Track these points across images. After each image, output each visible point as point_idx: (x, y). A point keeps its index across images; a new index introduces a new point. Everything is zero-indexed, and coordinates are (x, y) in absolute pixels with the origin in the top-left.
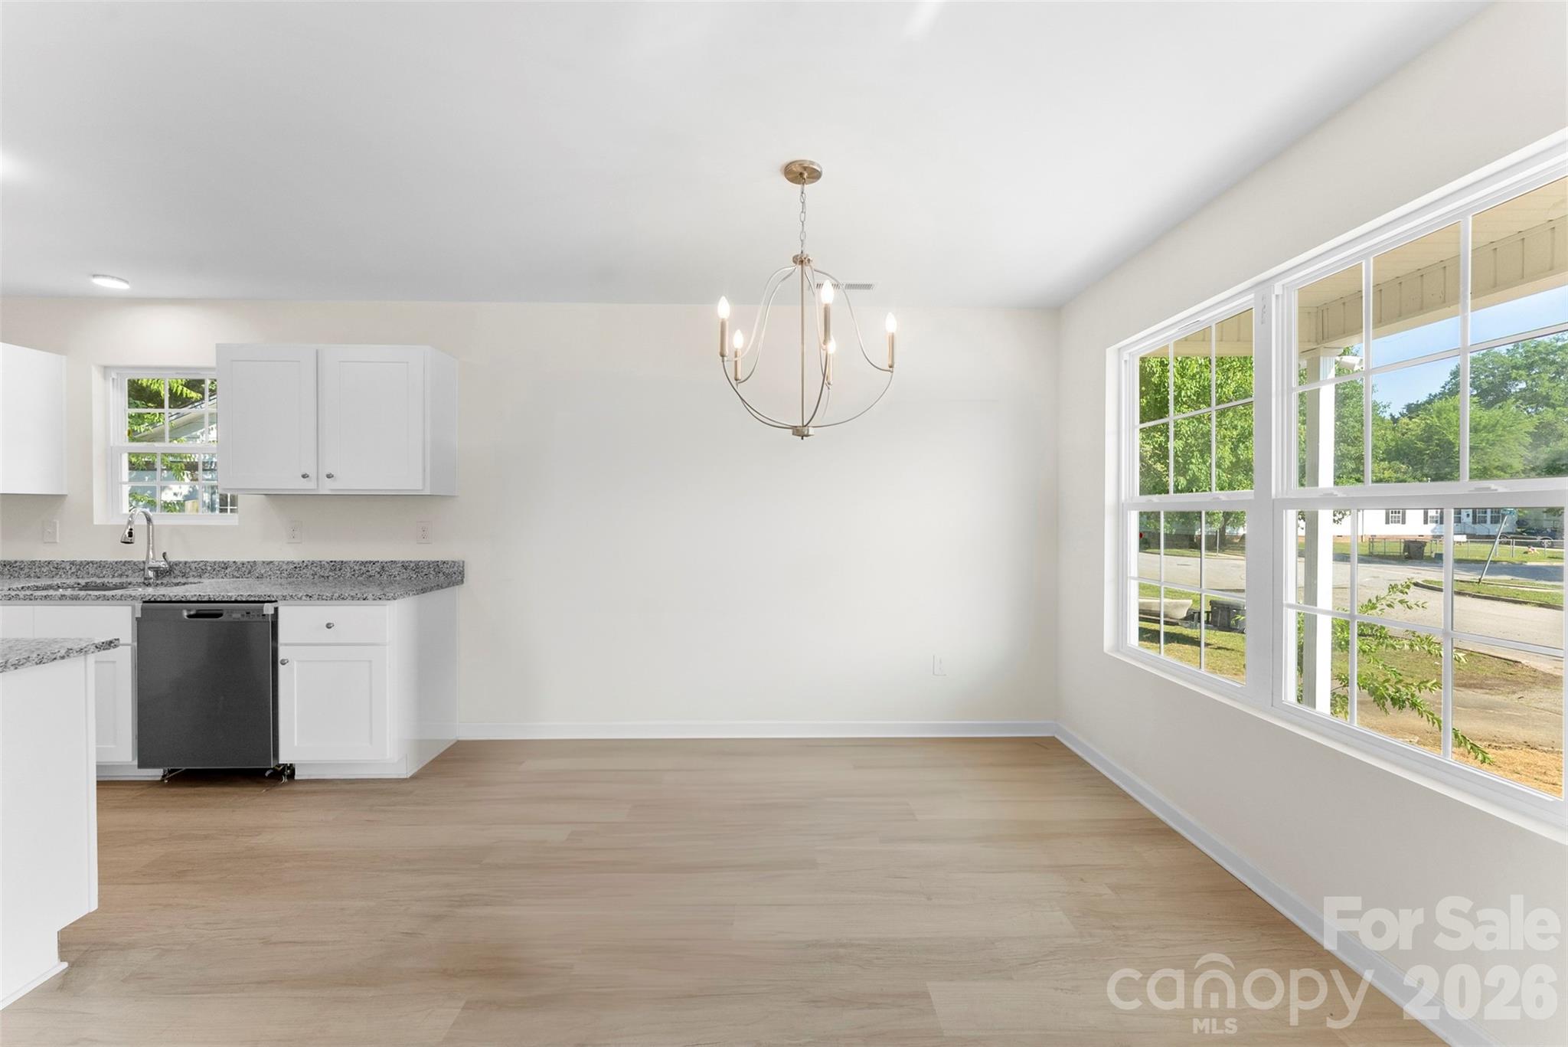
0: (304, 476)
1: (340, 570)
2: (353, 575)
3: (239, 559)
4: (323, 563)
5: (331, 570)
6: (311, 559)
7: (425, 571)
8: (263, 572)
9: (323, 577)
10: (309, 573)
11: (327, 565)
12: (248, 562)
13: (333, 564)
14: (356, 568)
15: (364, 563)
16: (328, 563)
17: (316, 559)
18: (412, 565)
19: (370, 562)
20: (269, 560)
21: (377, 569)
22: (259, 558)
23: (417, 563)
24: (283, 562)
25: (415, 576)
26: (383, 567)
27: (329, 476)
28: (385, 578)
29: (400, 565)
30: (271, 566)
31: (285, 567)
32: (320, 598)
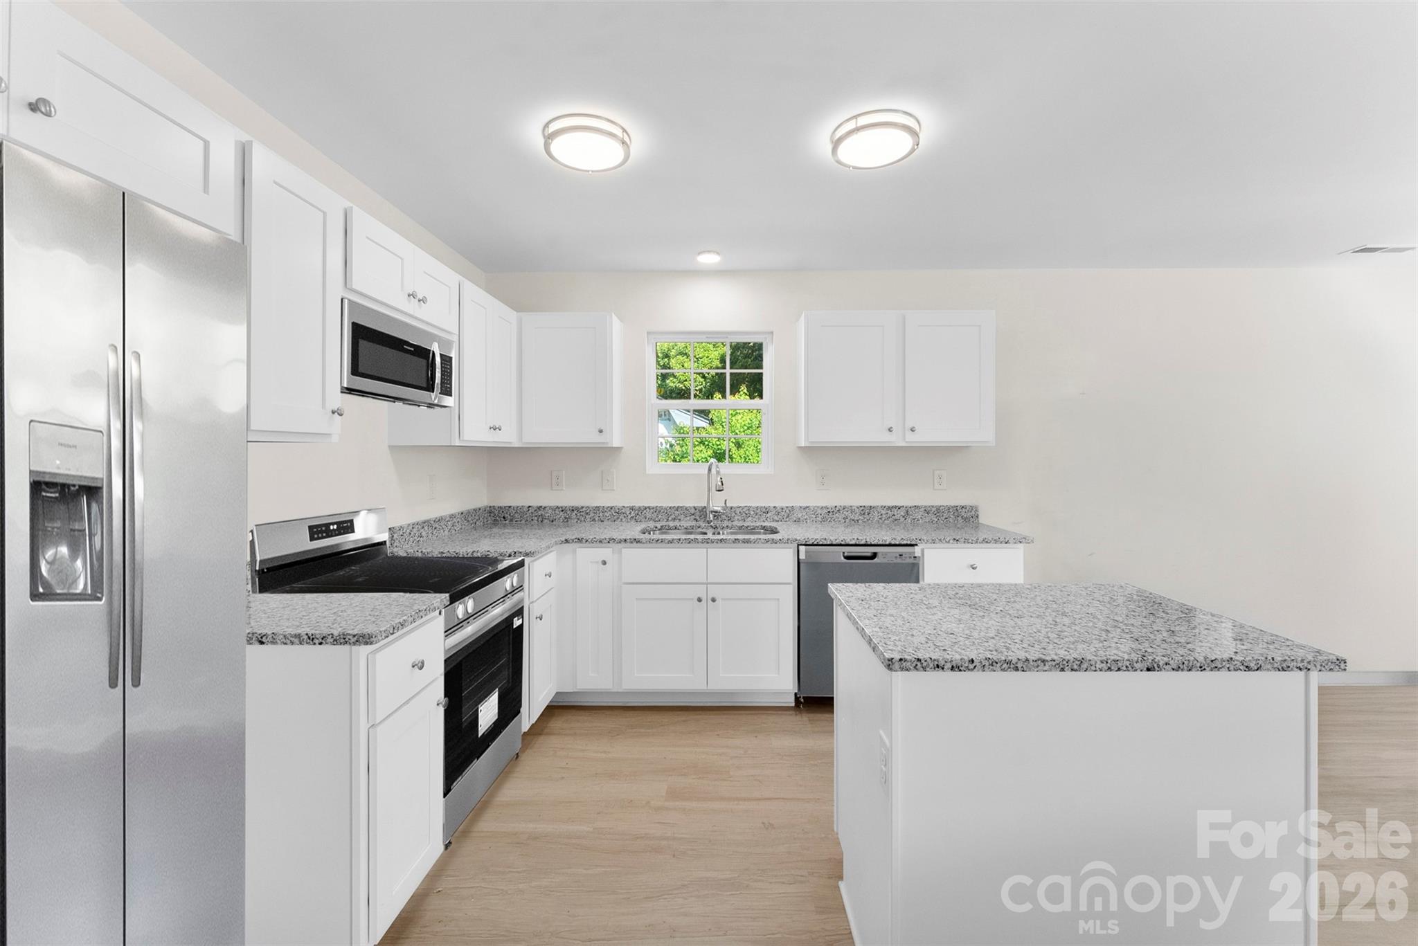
0: (890, 430)
1: (869, 514)
2: (881, 519)
3: (779, 504)
4: (853, 508)
5: (861, 514)
6: (843, 504)
7: (945, 515)
8: (800, 516)
9: (853, 520)
10: (841, 516)
11: (857, 510)
12: (787, 507)
13: (862, 508)
14: (883, 512)
15: (890, 508)
16: (858, 508)
17: (847, 503)
18: (934, 509)
19: (896, 507)
20: (805, 505)
21: (902, 513)
22: (797, 504)
23: (938, 509)
24: (818, 507)
25: (936, 520)
26: (908, 511)
27: (912, 430)
28: (909, 521)
29: (922, 509)
30: (807, 510)
31: (819, 511)
32: (966, 541)
